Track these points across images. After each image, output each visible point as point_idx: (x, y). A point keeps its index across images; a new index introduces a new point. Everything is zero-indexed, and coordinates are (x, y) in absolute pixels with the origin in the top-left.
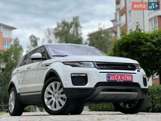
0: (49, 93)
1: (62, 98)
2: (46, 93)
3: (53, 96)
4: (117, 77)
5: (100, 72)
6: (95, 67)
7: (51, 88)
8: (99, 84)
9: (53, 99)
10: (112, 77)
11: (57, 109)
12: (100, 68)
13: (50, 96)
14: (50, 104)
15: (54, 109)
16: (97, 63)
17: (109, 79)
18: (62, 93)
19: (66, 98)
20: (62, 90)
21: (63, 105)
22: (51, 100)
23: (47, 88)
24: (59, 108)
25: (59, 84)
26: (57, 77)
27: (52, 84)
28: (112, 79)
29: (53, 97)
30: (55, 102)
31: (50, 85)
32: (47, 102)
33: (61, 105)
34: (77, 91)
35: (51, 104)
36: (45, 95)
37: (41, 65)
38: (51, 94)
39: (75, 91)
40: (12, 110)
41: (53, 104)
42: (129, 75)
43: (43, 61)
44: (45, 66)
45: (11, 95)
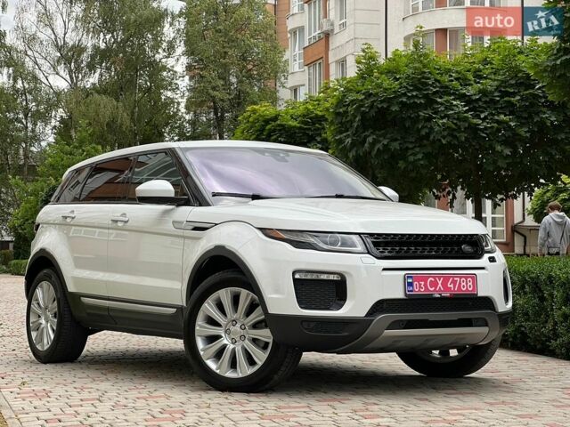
0: (211, 321)
1: (255, 341)
2: (200, 321)
3: (226, 332)
4: (434, 284)
5: (384, 269)
6: (368, 253)
7: (220, 306)
8: (381, 306)
9: (225, 341)
10: (420, 287)
11: (240, 375)
12: (382, 255)
13: (213, 331)
14: (214, 357)
15: (230, 374)
16: (373, 240)
17: (411, 291)
18: (255, 326)
19: (271, 341)
20: (257, 315)
21: (260, 363)
22: (216, 346)
23: (206, 304)
24: (244, 370)
25: (248, 295)
26: (244, 275)
27: (225, 295)
28: (419, 291)
29: (223, 335)
30: (234, 350)
31: (214, 296)
32: (203, 350)
33: (251, 362)
34: (312, 325)
35: (218, 355)
36: (197, 328)
37: (174, 222)
38: (218, 325)
39: (305, 324)
40: (45, 345)
41: (227, 356)
42: (466, 276)
43: (178, 205)
44: (192, 227)
45: (39, 292)
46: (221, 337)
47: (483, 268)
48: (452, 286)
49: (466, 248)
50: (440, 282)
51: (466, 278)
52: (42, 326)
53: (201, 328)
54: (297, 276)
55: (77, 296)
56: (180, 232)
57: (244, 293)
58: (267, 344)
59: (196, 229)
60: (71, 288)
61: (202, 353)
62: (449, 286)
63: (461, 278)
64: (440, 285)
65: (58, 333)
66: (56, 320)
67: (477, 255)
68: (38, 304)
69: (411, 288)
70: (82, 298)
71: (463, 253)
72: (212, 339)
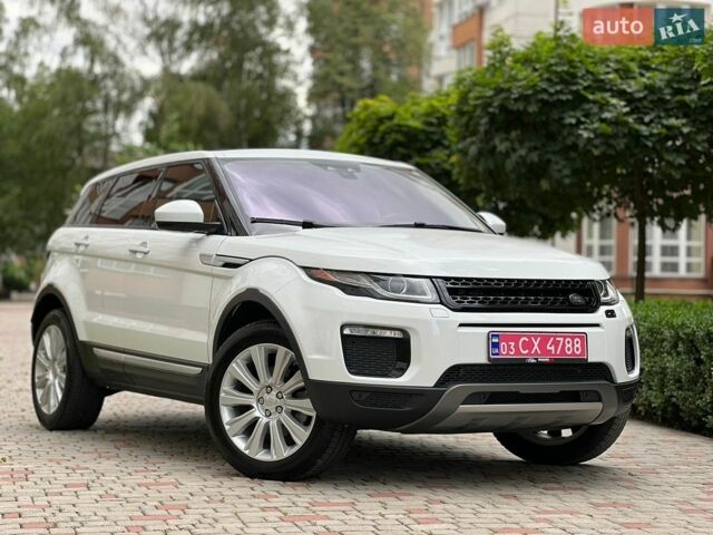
0: (241, 387)
1: (294, 414)
2: (226, 386)
3: (258, 401)
4: (528, 345)
5: (461, 325)
6: (441, 303)
7: (251, 367)
8: (455, 374)
9: (257, 412)
10: (509, 349)
11: (274, 457)
12: (461, 305)
13: (243, 399)
14: (243, 433)
15: (262, 456)
16: (449, 285)
17: (498, 354)
18: (296, 394)
19: (314, 414)
20: (296, 382)
21: (300, 443)
22: (246, 418)
23: (233, 365)
24: (280, 452)
25: (286, 354)
26: (280, 327)
27: (257, 352)
28: (508, 354)
29: (255, 405)
30: (267, 427)
31: (244, 354)
32: (229, 424)
33: (289, 441)
34: (365, 396)
35: (248, 431)
36: (222, 395)
37: (201, 255)
38: (248, 391)
39: (356, 395)
40: (52, 406)
41: (258, 432)
42: (573, 336)
43: (208, 234)
44: (222, 263)
45: (46, 339)
46: (252, 407)
47: (597, 325)
48: (553, 348)
49: (575, 298)
50: (536, 344)
51: (573, 338)
52: (49, 382)
53: (227, 394)
54: (347, 331)
55: (88, 346)
56: (208, 269)
57: (281, 351)
58: (310, 418)
59: (227, 265)
60: (82, 336)
61: (227, 427)
62: (548, 348)
63: (565, 338)
64: (536, 347)
65: (67, 392)
66: (64, 376)
67: (590, 308)
68: (45, 354)
69: (497, 351)
70: (95, 349)
71: (571, 304)
72: (241, 409)
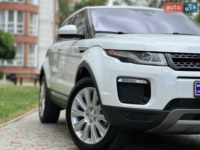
0: (80, 108)
2: (74, 107)
5: (178, 77)
6: (168, 66)
8: (175, 103)
9: (86, 120)
12: (179, 67)
13: (80, 114)
14: (81, 130)
15: (88, 141)
16: (174, 57)
21: (103, 136)
22: (82, 123)
23: (77, 97)
24: (95, 140)
30: (90, 126)
33: (99, 136)
35: (83, 128)
36: (72, 111)
38: (83, 110)
39: (124, 113)
41: (86, 130)
44: (80, 51)
46: (84, 118)
54: (120, 80)
56: (76, 54)
61: (74, 127)
72: (80, 118)
